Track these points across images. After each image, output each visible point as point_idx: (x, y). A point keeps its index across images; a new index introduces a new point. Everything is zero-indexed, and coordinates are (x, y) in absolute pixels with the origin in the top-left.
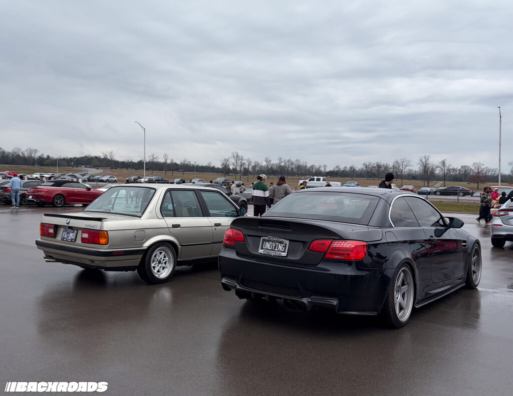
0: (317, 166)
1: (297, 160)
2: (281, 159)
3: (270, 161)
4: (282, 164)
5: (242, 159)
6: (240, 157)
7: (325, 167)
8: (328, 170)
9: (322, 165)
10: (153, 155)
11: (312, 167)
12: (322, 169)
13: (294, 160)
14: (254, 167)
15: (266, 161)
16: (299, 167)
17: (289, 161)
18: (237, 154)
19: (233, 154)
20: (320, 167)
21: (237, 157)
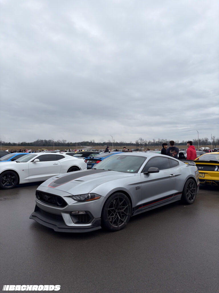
1: (166, 139)
3: (155, 140)
4: (160, 141)
5: (143, 140)
7: (178, 141)
8: (179, 143)
10: (109, 140)
13: (164, 139)
14: (149, 143)
15: (153, 140)
17: (163, 140)
19: (140, 138)
20: (176, 141)
21: (141, 139)
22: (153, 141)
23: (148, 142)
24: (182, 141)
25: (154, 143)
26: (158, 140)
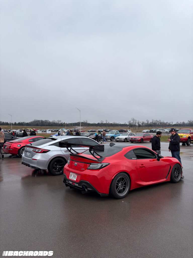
0: (169, 122)
1: (160, 120)
2: (153, 120)
3: (149, 121)
4: (154, 122)
5: (136, 121)
6: (135, 120)
7: (172, 122)
8: (173, 124)
9: (171, 122)
10: (102, 121)
11: (167, 123)
12: (171, 123)
13: (158, 120)
16: (161, 123)
17: (156, 121)
18: (134, 119)
19: (132, 119)
20: (170, 122)
21: (134, 120)
22: (146, 122)
23: (142, 123)
24: (176, 122)
25: (148, 123)
26: (151, 121)
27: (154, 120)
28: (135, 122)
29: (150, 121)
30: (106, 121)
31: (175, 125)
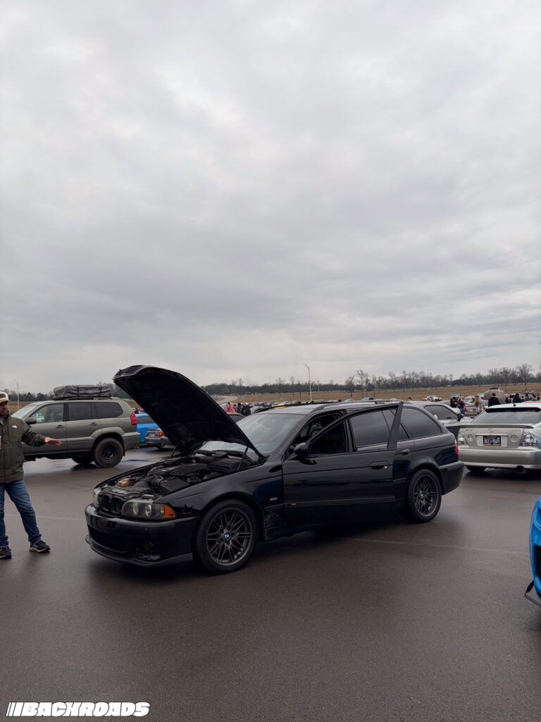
0: (443, 376)
1: (421, 372)
2: (405, 372)
3: (394, 375)
4: (407, 377)
5: (367, 375)
6: (365, 374)
7: (451, 376)
8: (454, 379)
9: (448, 375)
10: (280, 379)
11: (438, 377)
12: (448, 379)
13: (418, 372)
14: (378, 382)
15: (390, 375)
16: (424, 378)
17: (413, 374)
18: (362, 371)
19: (358, 372)
20: (446, 376)
21: (362, 374)
23: (377, 379)
24: (461, 375)
25: (392, 381)
26: (401, 375)
27: (407, 373)
28: (364, 379)
29: (399, 375)
30: (292, 378)
31: (458, 383)
